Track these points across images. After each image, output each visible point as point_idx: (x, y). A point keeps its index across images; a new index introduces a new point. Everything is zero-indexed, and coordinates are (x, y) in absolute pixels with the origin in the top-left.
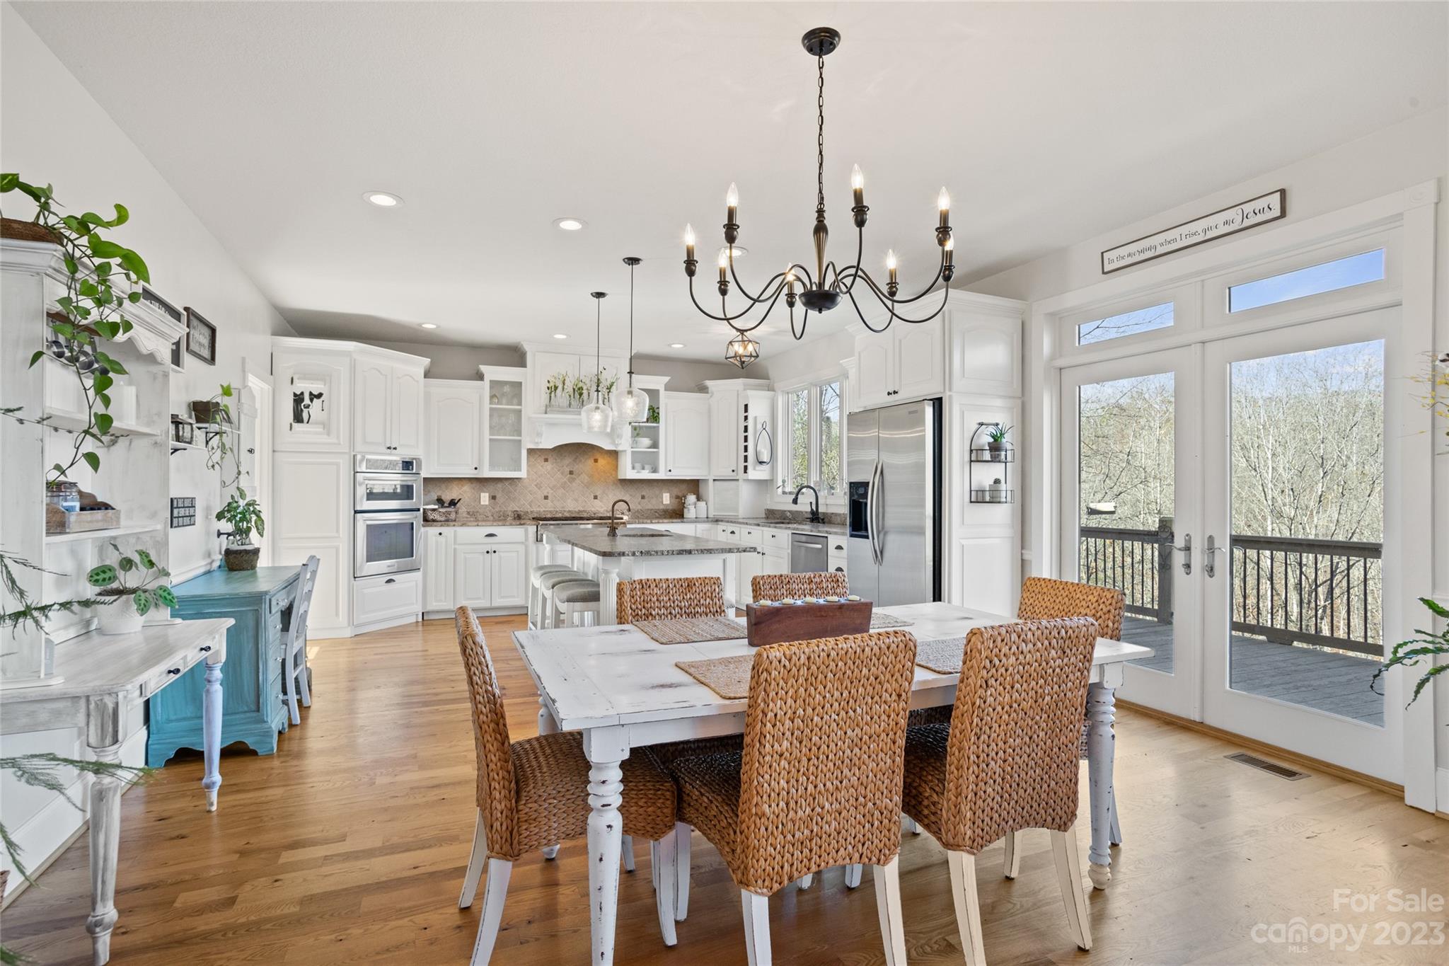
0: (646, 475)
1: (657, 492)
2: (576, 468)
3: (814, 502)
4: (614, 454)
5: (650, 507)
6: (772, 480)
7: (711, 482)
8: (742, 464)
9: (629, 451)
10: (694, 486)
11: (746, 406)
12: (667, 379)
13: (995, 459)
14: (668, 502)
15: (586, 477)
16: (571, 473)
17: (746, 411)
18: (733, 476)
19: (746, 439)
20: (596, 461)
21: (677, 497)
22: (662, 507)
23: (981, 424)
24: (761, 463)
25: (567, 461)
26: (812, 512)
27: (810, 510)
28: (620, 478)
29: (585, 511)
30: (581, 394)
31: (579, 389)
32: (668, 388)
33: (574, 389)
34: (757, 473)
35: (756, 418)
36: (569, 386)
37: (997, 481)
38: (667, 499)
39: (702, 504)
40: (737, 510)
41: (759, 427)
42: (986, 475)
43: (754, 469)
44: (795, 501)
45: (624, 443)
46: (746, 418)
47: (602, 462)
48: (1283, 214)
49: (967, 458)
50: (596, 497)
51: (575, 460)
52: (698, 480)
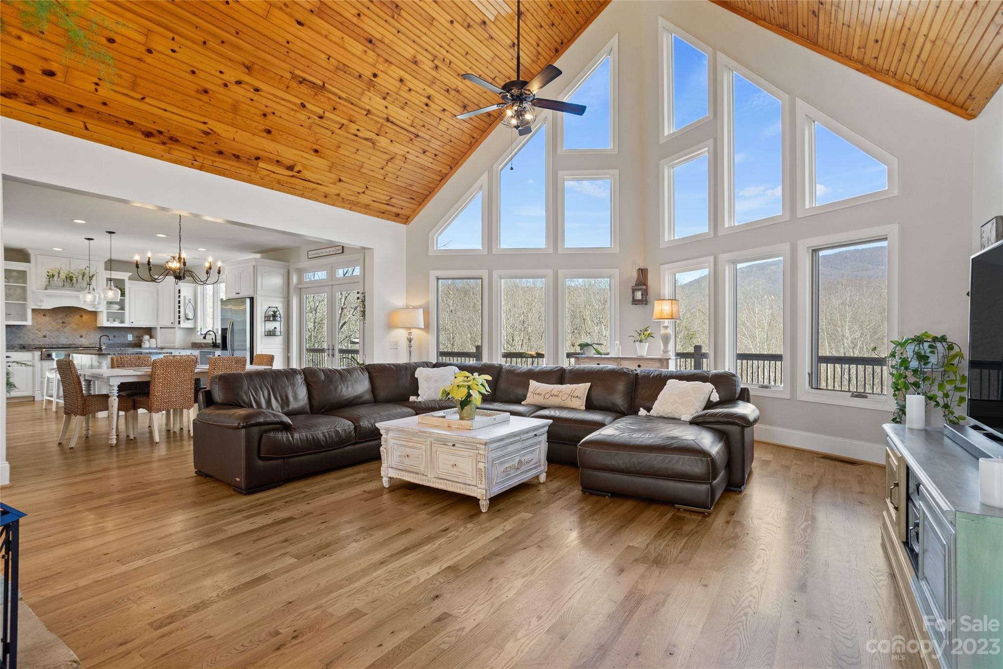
0: (116, 324)
1: (124, 334)
2: (66, 320)
3: (214, 338)
4: (95, 313)
5: (119, 342)
6: (195, 328)
7: (159, 329)
8: (177, 320)
9: (105, 312)
10: (149, 331)
11: (179, 290)
12: (130, 274)
13: (274, 320)
14: (131, 339)
15: (75, 325)
16: (63, 323)
17: (179, 293)
18: (172, 326)
19: (179, 307)
20: (81, 316)
21: (137, 337)
22: (127, 342)
23: (270, 307)
24: (188, 319)
25: (60, 316)
26: (213, 343)
27: (211, 342)
28: (98, 326)
29: (74, 344)
30: (71, 280)
31: (70, 277)
32: (130, 278)
33: (66, 277)
34: (184, 324)
35: (185, 297)
36: (63, 275)
37: (275, 328)
38: (130, 337)
39: (153, 340)
40: (174, 343)
41: (187, 301)
42: (271, 326)
43: (184, 322)
44: (205, 338)
45: (102, 308)
46: (179, 296)
47: (85, 317)
48: (343, 252)
49: (263, 320)
50: (81, 337)
51: (66, 316)
52: (151, 328)
